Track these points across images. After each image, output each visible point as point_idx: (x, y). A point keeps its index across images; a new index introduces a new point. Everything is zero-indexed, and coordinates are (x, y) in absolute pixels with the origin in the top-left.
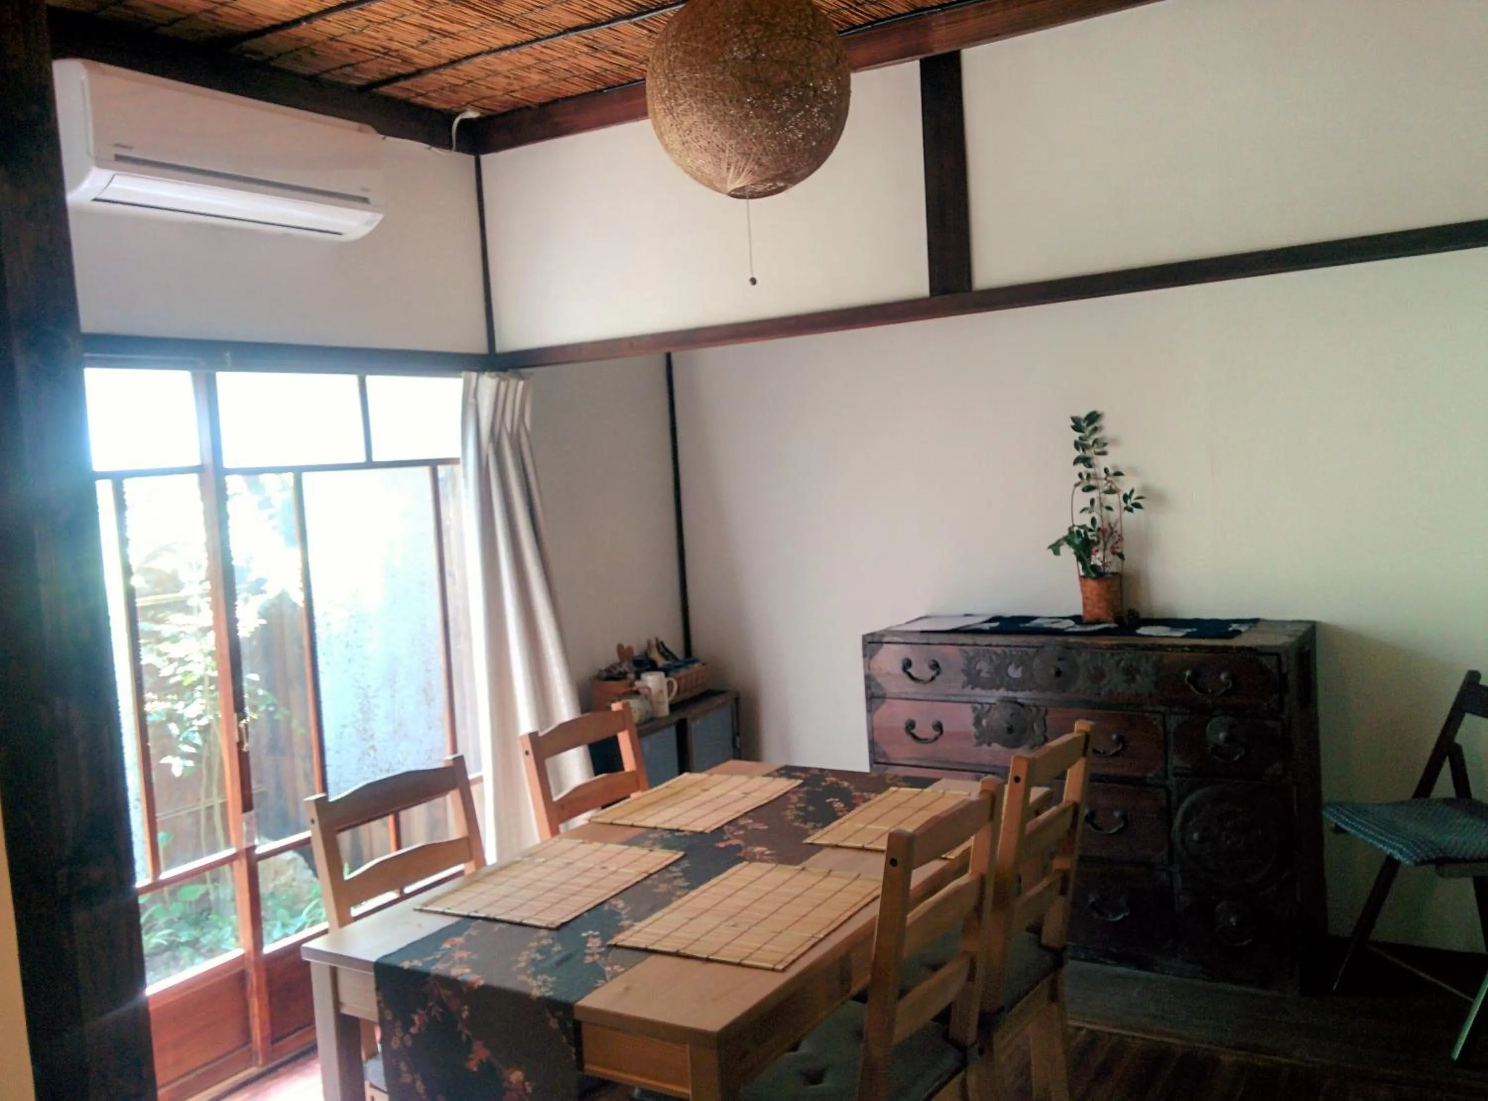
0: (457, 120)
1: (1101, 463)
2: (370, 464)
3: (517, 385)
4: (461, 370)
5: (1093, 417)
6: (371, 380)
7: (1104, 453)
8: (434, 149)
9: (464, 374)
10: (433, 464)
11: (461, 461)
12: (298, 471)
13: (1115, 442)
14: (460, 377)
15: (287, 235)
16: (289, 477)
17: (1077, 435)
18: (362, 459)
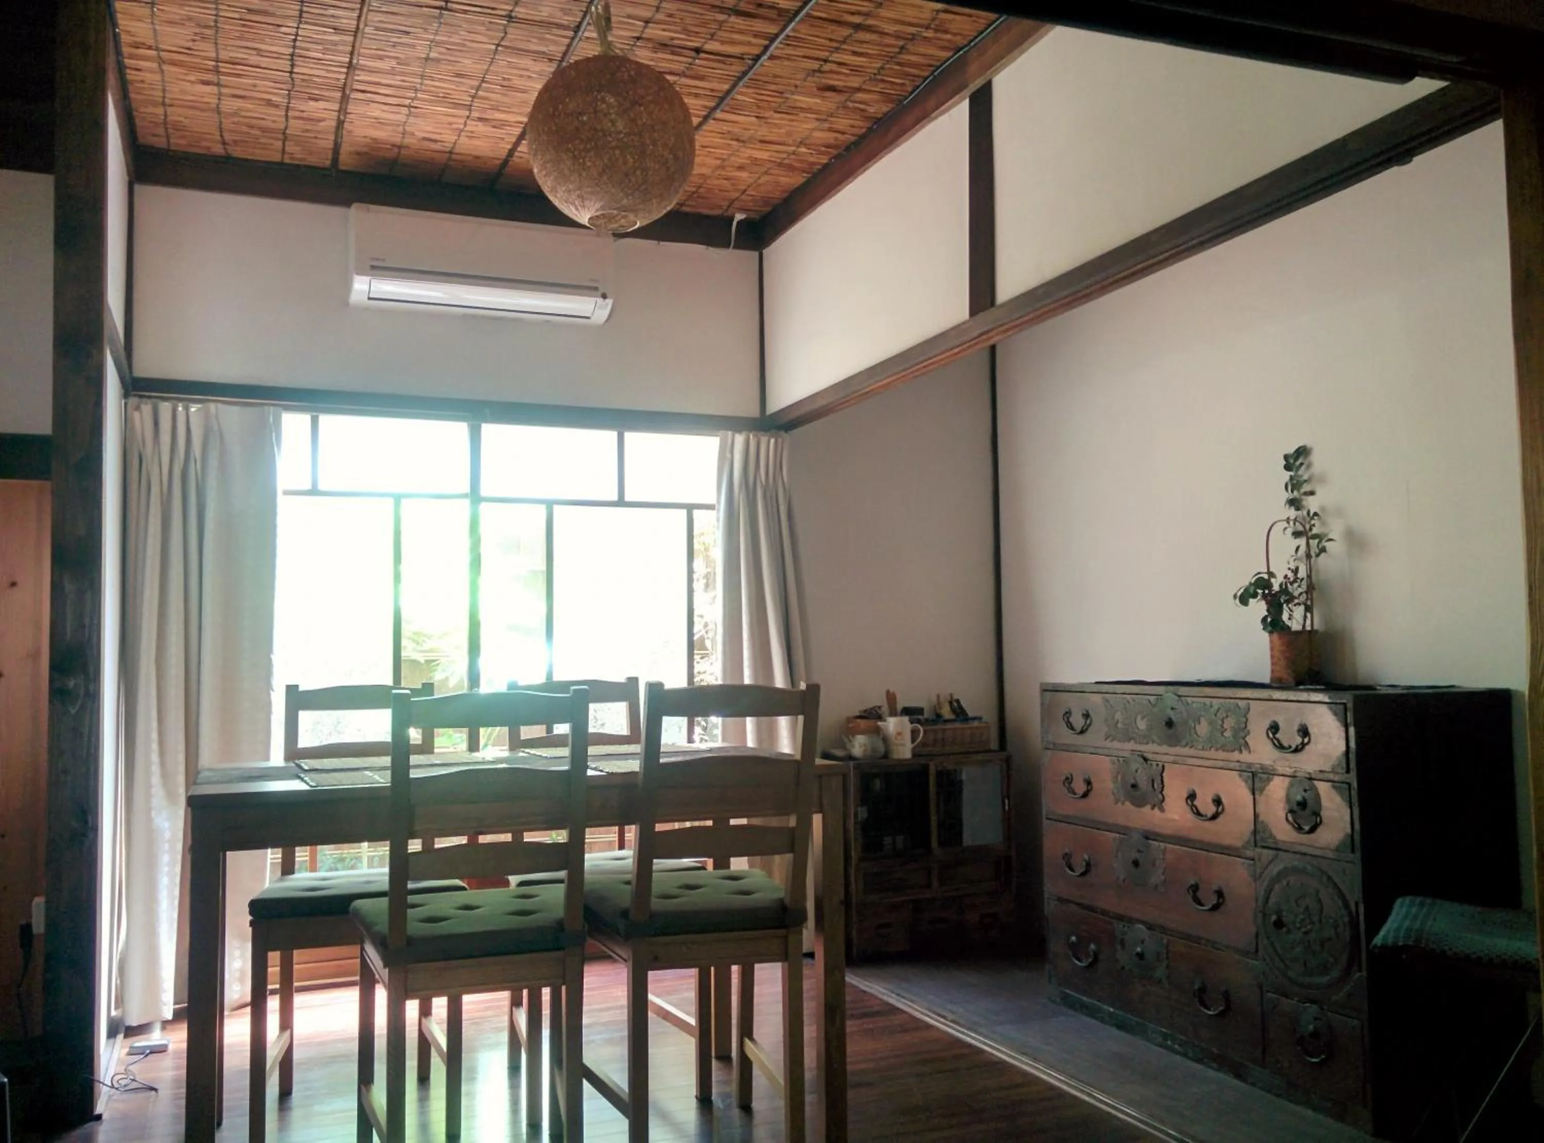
0: (735, 223)
1: (1312, 504)
2: (621, 502)
3: (769, 441)
4: (718, 430)
5: (1302, 452)
6: (629, 436)
7: (1312, 493)
8: (711, 249)
9: (721, 432)
10: (690, 508)
11: (716, 507)
12: (550, 505)
13: (1322, 480)
14: (717, 436)
15: (547, 321)
16: (542, 510)
17: (1288, 474)
18: (615, 497)
